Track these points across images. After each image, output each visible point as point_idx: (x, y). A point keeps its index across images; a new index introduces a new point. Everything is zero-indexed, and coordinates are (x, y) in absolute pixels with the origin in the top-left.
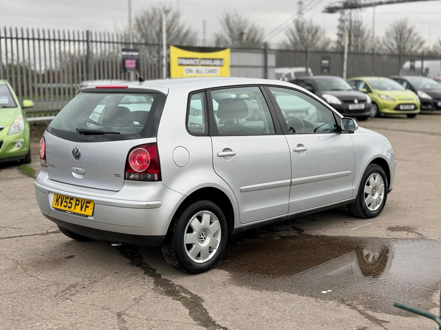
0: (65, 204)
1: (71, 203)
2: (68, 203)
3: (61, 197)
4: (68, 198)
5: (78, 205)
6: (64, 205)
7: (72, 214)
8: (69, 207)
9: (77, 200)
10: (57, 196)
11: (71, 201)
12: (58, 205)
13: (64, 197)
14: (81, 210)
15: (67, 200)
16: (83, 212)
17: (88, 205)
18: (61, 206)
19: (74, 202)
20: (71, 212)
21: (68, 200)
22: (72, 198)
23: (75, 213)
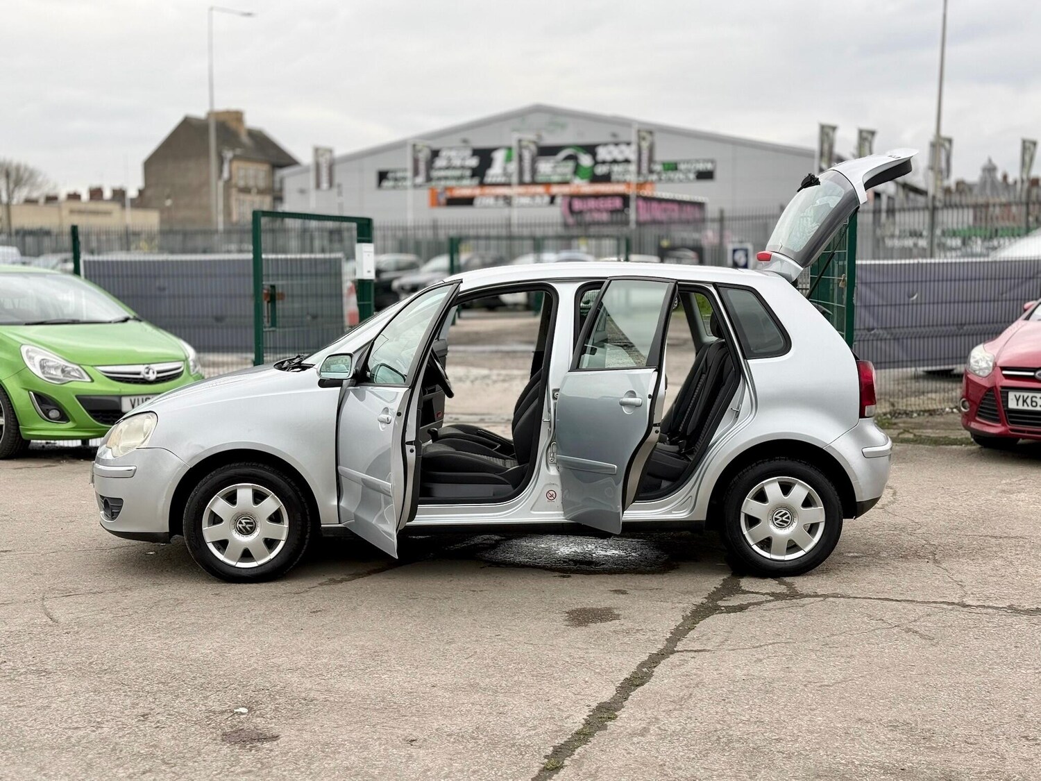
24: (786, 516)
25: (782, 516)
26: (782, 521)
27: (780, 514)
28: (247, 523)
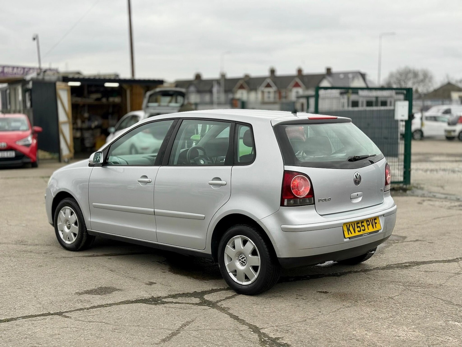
0: (359, 229)
1: (364, 226)
2: (361, 227)
3: (352, 225)
4: (359, 223)
5: (369, 225)
6: (358, 231)
7: (368, 235)
8: (364, 230)
9: (367, 220)
10: (347, 226)
11: (363, 224)
12: (351, 233)
13: (354, 224)
14: (373, 228)
15: (358, 225)
16: (375, 229)
17: (376, 221)
18: (355, 232)
19: (365, 224)
20: (367, 233)
21: (360, 225)
22: (362, 222)
23: (370, 233)
24: (244, 259)
25: (242, 258)
26: (242, 261)
27: (241, 257)
28: (69, 224)
